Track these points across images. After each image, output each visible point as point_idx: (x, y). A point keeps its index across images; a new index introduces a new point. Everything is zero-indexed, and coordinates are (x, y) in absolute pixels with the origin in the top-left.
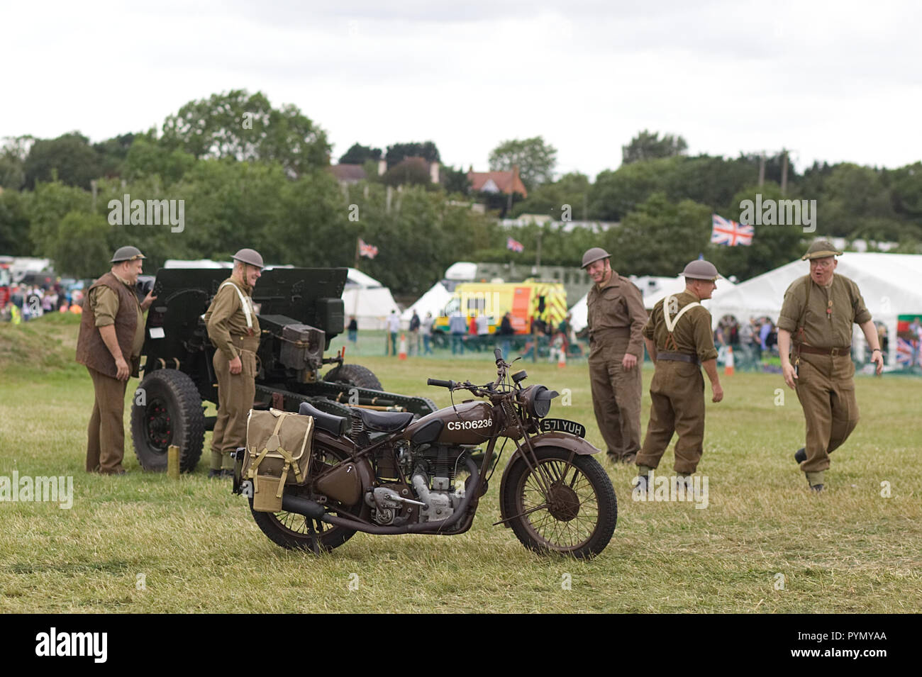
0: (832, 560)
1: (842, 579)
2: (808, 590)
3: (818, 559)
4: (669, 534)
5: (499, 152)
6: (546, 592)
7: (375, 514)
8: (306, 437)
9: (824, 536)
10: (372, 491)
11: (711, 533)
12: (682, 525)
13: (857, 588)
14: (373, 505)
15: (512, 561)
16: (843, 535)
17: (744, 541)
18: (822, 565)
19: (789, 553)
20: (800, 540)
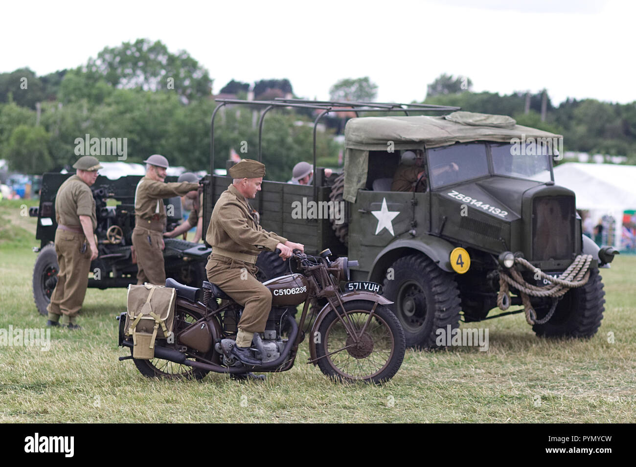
0: (563, 389)
1: (569, 403)
2: (543, 410)
3: (552, 388)
4: (445, 368)
5: (337, 87)
6: (352, 410)
7: (222, 358)
8: (170, 304)
9: (557, 371)
10: (220, 342)
11: (476, 368)
12: (455, 362)
13: (578, 410)
14: (221, 352)
15: (329, 387)
16: (572, 371)
17: (499, 374)
18: (555, 392)
19: (531, 383)
20: (540, 374)
